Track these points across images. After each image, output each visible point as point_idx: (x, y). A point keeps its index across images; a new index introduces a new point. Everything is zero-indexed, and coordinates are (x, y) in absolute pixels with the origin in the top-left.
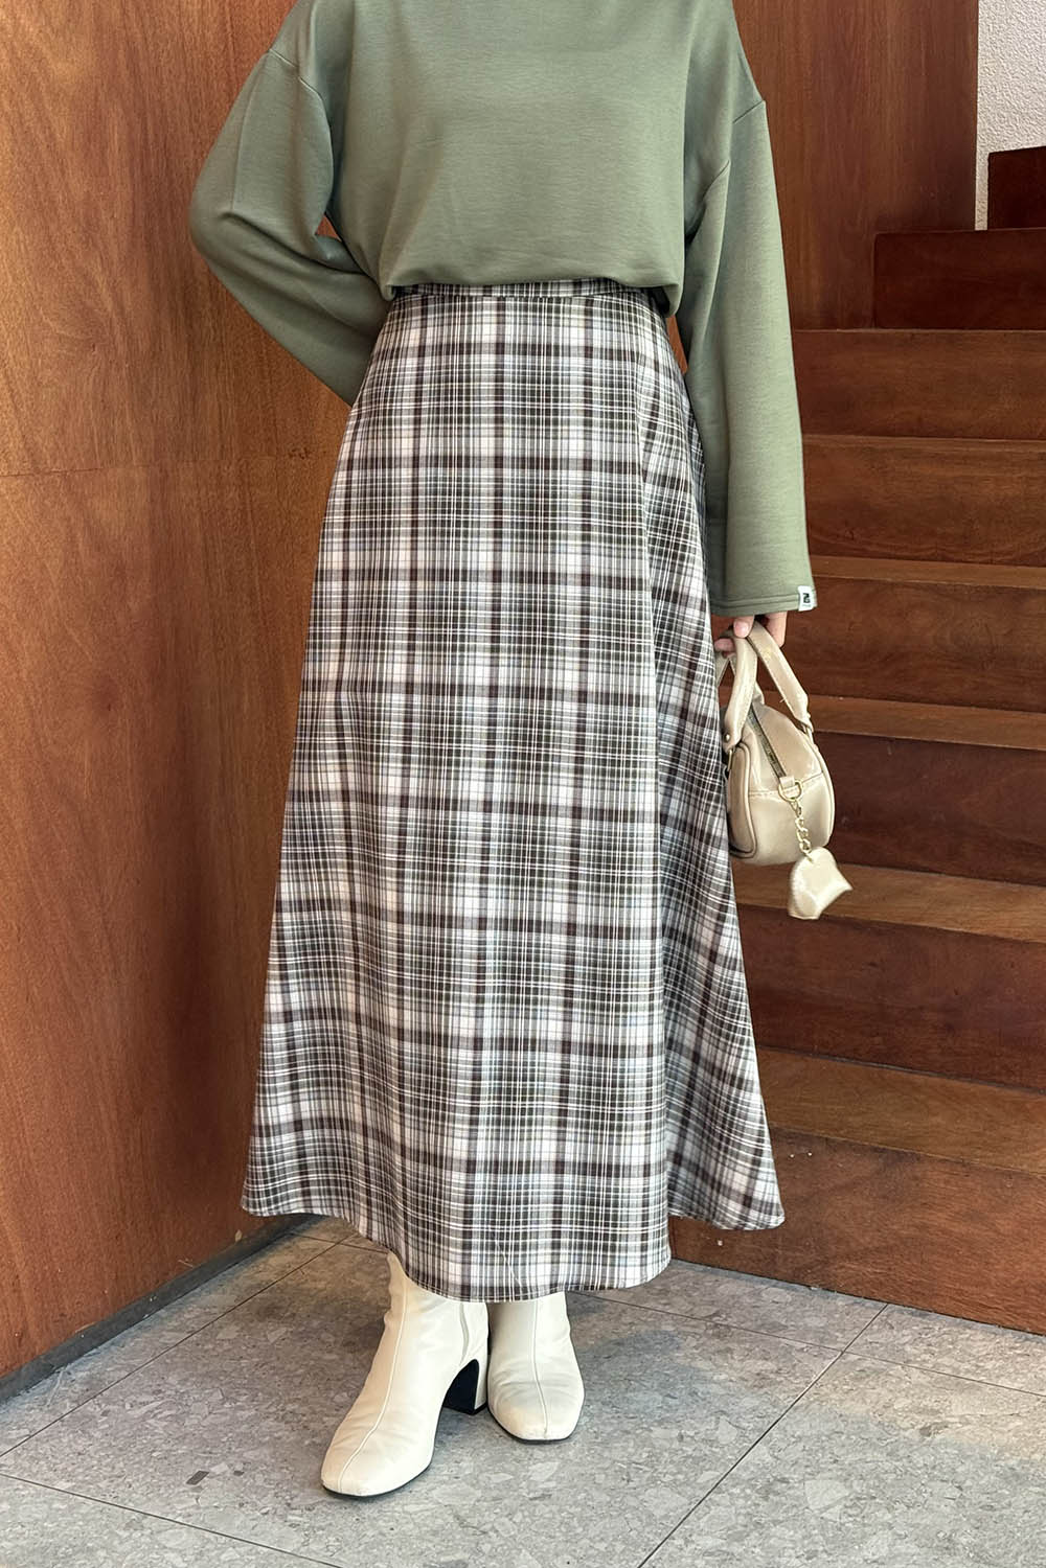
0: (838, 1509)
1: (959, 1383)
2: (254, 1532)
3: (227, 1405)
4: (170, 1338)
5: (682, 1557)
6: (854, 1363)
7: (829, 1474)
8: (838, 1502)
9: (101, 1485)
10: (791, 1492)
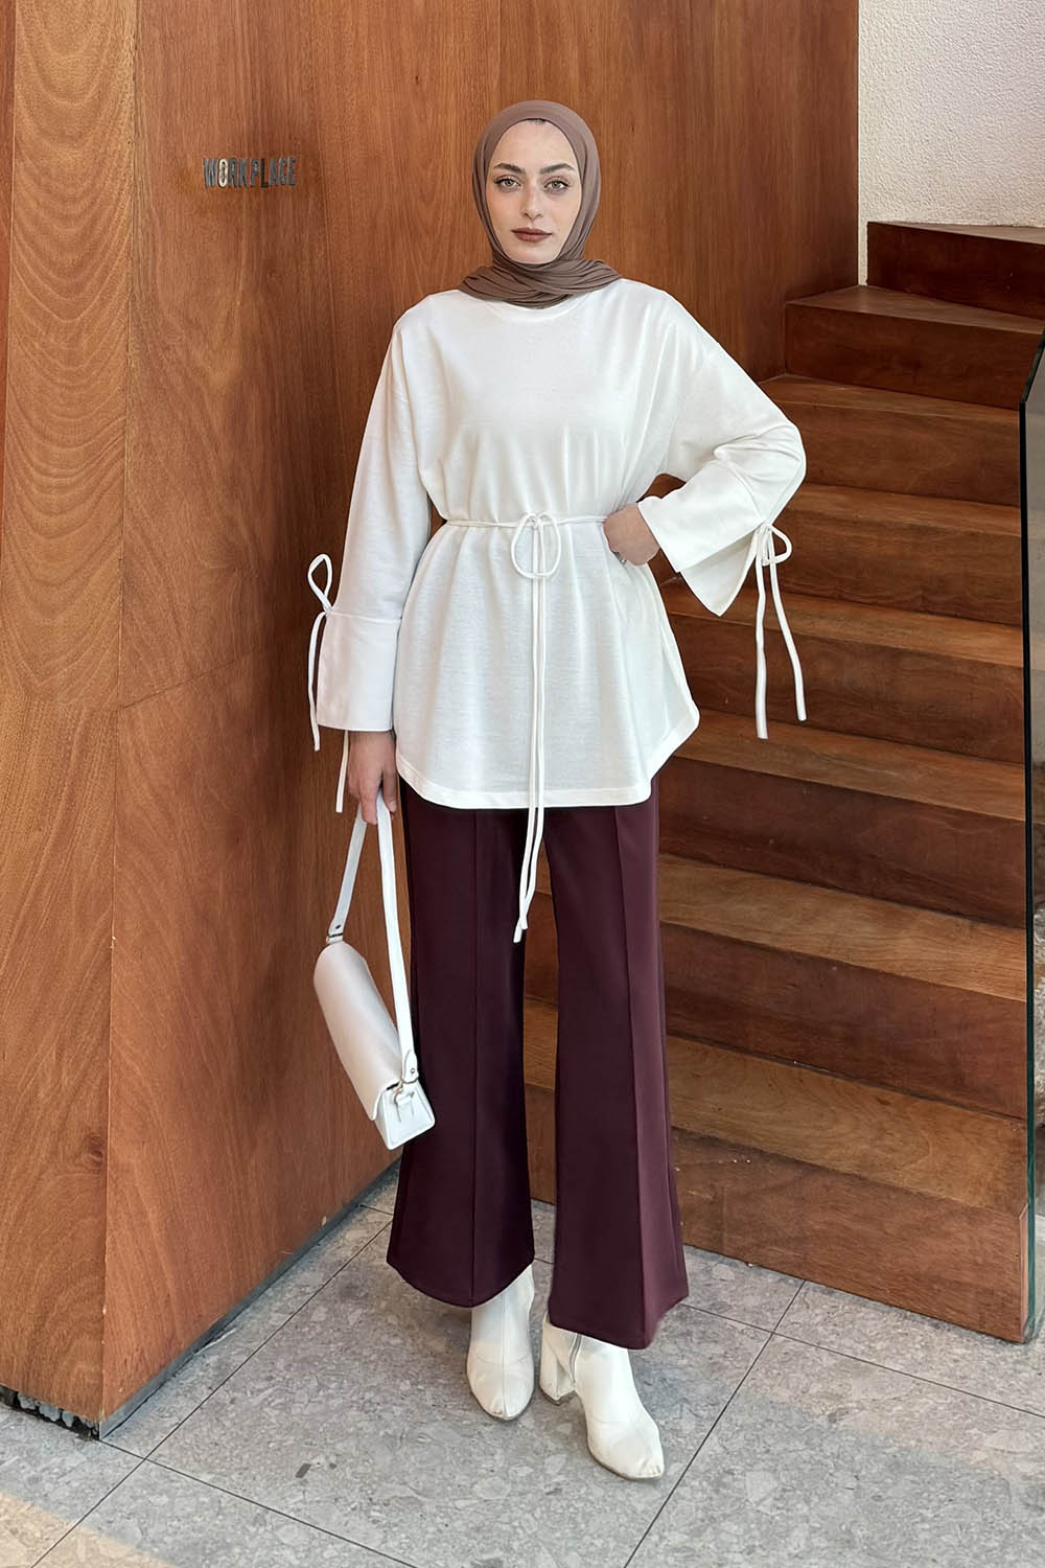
0: (769, 1502)
1: (856, 1365)
2: (346, 1528)
3: (321, 1393)
4: (277, 1319)
5: (657, 1553)
6: (780, 1346)
7: (762, 1465)
8: (770, 1495)
9: (233, 1477)
10: (736, 1483)
